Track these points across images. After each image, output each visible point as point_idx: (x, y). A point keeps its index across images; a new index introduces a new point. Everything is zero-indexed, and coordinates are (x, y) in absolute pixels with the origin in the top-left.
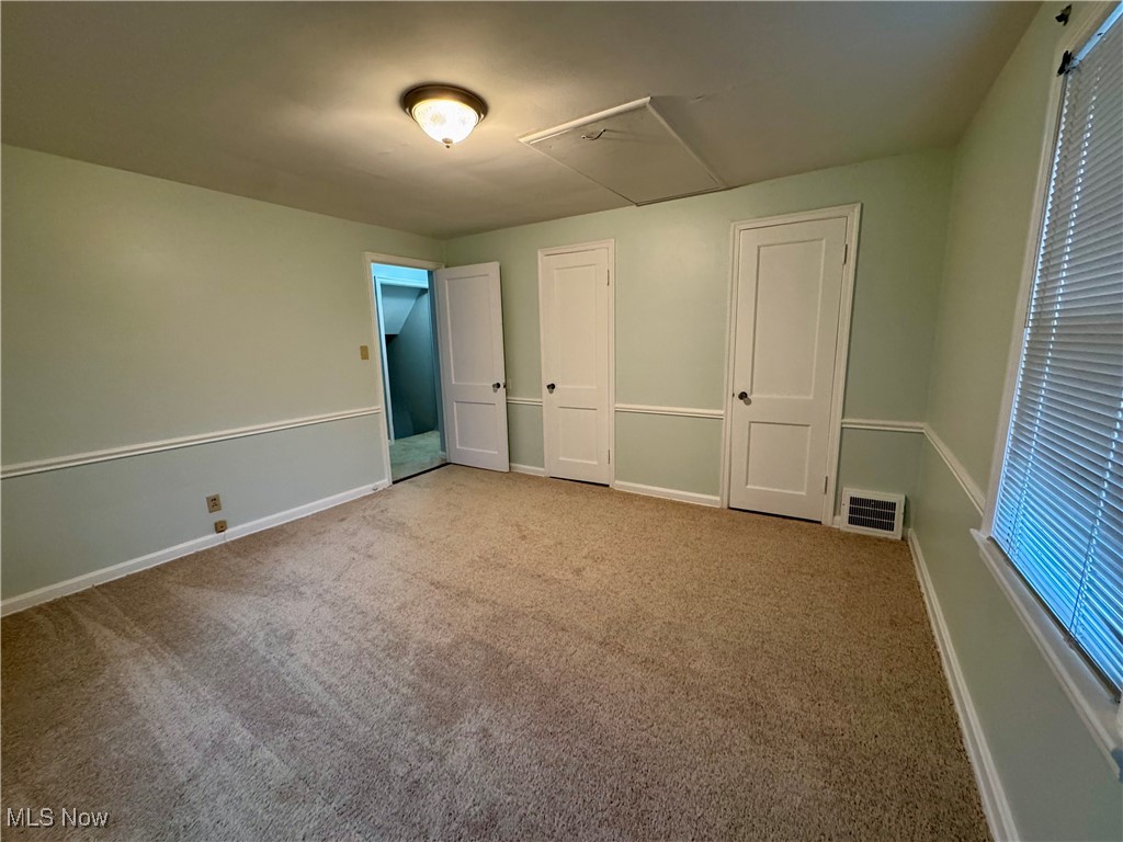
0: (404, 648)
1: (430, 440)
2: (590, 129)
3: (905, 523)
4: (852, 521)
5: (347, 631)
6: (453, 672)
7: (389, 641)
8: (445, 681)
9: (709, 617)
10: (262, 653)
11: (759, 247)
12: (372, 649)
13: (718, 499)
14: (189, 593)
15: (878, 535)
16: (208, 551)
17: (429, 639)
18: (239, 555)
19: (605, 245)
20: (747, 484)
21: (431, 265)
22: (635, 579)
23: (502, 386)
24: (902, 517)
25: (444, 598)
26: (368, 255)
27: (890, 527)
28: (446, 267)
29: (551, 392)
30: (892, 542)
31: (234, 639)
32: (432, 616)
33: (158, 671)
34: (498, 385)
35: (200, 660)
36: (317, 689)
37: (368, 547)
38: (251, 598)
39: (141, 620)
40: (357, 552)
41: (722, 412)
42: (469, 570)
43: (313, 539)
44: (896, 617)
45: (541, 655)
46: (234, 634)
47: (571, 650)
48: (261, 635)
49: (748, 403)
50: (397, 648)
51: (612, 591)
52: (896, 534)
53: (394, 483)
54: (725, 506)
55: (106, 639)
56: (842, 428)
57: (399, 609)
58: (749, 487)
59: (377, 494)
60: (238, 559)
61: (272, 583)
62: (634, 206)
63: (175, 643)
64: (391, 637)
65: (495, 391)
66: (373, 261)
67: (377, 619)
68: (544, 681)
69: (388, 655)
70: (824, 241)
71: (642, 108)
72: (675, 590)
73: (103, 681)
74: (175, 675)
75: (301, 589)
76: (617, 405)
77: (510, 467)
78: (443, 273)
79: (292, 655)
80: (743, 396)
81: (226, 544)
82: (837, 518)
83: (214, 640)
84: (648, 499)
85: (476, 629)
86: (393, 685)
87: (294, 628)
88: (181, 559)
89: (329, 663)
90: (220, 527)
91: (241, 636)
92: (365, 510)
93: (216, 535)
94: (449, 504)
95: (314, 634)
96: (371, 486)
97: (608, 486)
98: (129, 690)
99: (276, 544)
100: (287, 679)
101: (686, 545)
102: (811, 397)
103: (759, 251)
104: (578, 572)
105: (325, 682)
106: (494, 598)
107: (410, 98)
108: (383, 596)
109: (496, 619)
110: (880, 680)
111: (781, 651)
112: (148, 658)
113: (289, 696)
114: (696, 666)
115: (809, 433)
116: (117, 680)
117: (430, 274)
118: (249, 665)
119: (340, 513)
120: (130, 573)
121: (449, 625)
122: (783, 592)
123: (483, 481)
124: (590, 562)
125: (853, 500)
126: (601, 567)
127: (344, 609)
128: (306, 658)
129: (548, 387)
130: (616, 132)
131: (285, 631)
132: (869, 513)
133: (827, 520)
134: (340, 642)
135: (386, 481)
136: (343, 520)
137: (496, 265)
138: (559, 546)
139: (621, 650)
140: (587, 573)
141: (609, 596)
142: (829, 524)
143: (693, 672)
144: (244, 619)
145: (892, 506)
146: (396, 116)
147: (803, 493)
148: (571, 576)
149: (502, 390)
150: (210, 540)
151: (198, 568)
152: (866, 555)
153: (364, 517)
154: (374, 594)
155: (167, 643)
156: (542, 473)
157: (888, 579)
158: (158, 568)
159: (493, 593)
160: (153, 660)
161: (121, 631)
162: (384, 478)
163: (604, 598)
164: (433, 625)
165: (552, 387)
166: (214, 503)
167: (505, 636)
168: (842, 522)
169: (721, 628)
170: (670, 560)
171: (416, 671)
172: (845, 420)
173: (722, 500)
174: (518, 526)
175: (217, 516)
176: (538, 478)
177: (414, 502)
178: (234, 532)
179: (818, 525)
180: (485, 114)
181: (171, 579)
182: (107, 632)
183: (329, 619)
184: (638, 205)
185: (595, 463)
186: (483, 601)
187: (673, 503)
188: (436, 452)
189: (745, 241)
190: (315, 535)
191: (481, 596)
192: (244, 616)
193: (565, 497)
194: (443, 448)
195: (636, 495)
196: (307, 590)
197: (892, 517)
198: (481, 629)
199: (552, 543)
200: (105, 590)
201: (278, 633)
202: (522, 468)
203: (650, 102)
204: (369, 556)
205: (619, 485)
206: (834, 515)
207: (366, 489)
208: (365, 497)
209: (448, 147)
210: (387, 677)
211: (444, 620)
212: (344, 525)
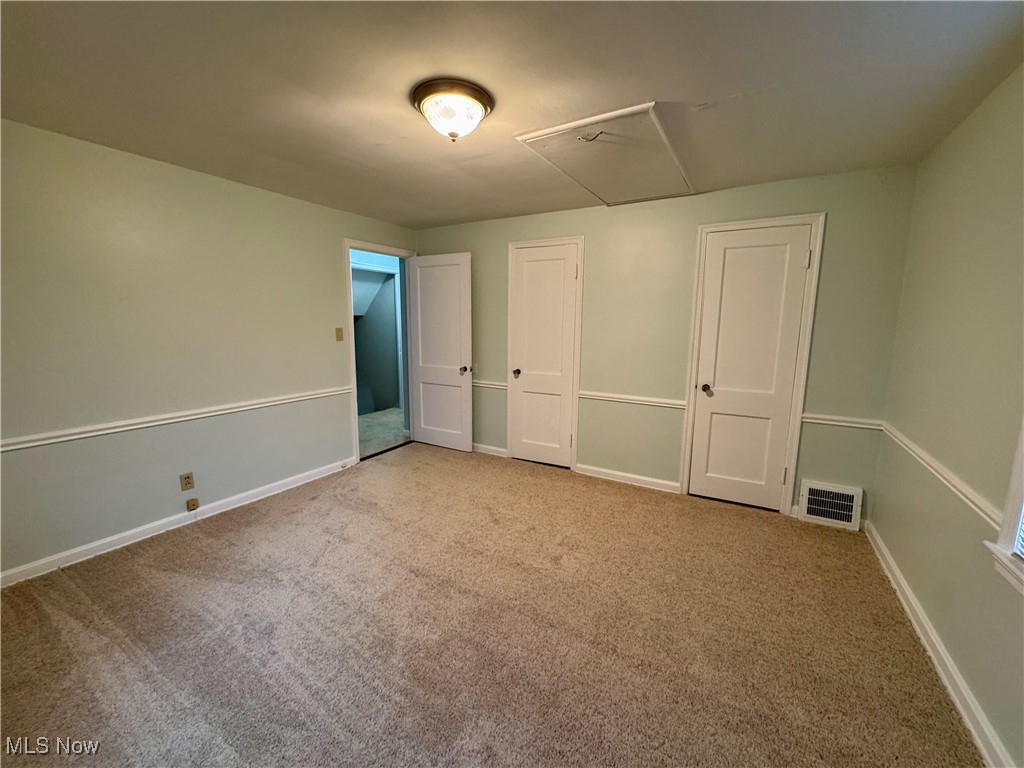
0: (391, 646)
1: (392, 417)
2: (588, 131)
3: (863, 515)
4: (810, 511)
5: (329, 625)
6: (445, 675)
7: (375, 637)
8: (438, 686)
9: (694, 613)
10: (241, 650)
11: (725, 249)
12: (357, 647)
13: (678, 485)
14: (159, 577)
15: (836, 526)
16: (178, 530)
17: (416, 636)
18: (210, 535)
19: (575, 241)
20: (707, 472)
21: (404, 253)
22: (613, 570)
23: (469, 369)
24: (860, 509)
25: (425, 588)
26: (348, 242)
27: (848, 519)
28: (418, 255)
29: (517, 377)
30: (851, 533)
31: (210, 633)
32: (416, 608)
33: (129, 671)
34: (465, 369)
35: (174, 658)
36: (302, 693)
37: (343, 528)
38: (227, 584)
39: (111, 609)
40: (332, 534)
41: (684, 403)
42: (447, 556)
43: (286, 519)
44: (877, 615)
45: (535, 655)
46: (210, 627)
47: (563, 649)
48: (240, 628)
49: (711, 394)
50: (384, 645)
51: (593, 583)
52: (854, 526)
53: (362, 460)
54: (685, 492)
55: (74, 632)
56: (802, 422)
57: (381, 600)
58: (708, 474)
59: (345, 472)
60: (211, 540)
61: (248, 567)
62: (605, 207)
63: (147, 638)
64: (376, 632)
65: (462, 374)
66: (352, 248)
67: (359, 612)
68: (542, 687)
69: (375, 654)
70: (789, 246)
71: (645, 112)
72: (655, 582)
73: (69, 684)
74: (148, 677)
75: (278, 575)
76: (581, 392)
77: (473, 447)
78: (415, 262)
79: (274, 653)
80: (706, 388)
81: (197, 523)
82: (796, 507)
83: (190, 634)
84: (609, 483)
85: (462, 624)
86: (385, 691)
87: (274, 620)
88: (152, 538)
89: (314, 663)
90: (192, 505)
91: (218, 630)
92: (335, 488)
93: (187, 513)
94: (418, 484)
95: (295, 628)
96: (340, 463)
97: (569, 468)
98: (98, 694)
99: (249, 524)
100: (270, 682)
101: (655, 533)
102: (773, 392)
103: (725, 253)
104: (556, 560)
105: (310, 687)
106: (476, 589)
107: (420, 92)
108: (362, 585)
109: (481, 613)
110: (881, 689)
111: (775, 654)
112: (118, 655)
113: (274, 703)
114: (694, 669)
115: (770, 426)
116: (84, 682)
117: (402, 261)
118: (228, 665)
119: (311, 490)
120: (98, 554)
121: (435, 619)
122: (761, 586)
123: (447, 461)
124: (566, 549)
125: (812, 492)
126: (579, 555)
127: (325, 599)
128: (288, 657)
129: (515, 372)
130: (613, 135)
131: (264, 624)
132: (827, 504)
133: (785, 508)
134: (323, 638)
135: (354, 459)
136: (313, 499)
137: (468, 255)
138: (532, 532)
139: (615, 651)
140: (564, 561)
141: (591, 588)
142: (787, 513)
143: (693, 678)
144: (220, 609)
145: (851, 498)
146: (402, 109)
147: (763, 483)
148: (549, 565)
149: (468, 373)
150: (181, 519)
151: (168, 549)
152: (830, 547)
153: (335, 496)
154: (354, 582)
155: (140, 636)
156: (504, 453)
157: (859, 573)
158: (127, 548)
159: (475, 583)
160: (123, 657)
161: (88, 623)
162: (352, 456)
163: (586, 590)
164: (418, 619)
165: (518, 372)
166: (187, 481)
167: (494, 633)
168: (800, 511)
169: (709, 626)
170: (644, 549)
171: (406, 674)
172: (804, 415)
173: (682, 485)
174: (490, 509)
175: (190, 495)
176: (500, 458)
177: (384, 481)
178: (206, 511)
179: (776, 514)
180: (492, 110)
181: (142, 561)
182: (73, 623)
183: (310, 609)
184: (608, 205)
185: (558, 446)
186: (465, 592)
187: (634, 488)
188: (398, 429)
189: (712, 242)
190: (287, 514)
191: (464, 586)
192: (219, 605)
193: (530, 479)
194: (407, 426)
195: (598, 479)
196: (285, 577)
197: (850, 509)
198: (468, 624)
199: (525, 528)
200: (71, 573)
201: (257, 627)
202: (485, 448)
203: (654, 107)
204: (345, 540)
205: (580, 468)
206: (793, 504)
207: (335, 467)
208: (334, 475)
209: (454, 141)
210: (377, 682)
211: (428, 613)
212: (316, 504)
